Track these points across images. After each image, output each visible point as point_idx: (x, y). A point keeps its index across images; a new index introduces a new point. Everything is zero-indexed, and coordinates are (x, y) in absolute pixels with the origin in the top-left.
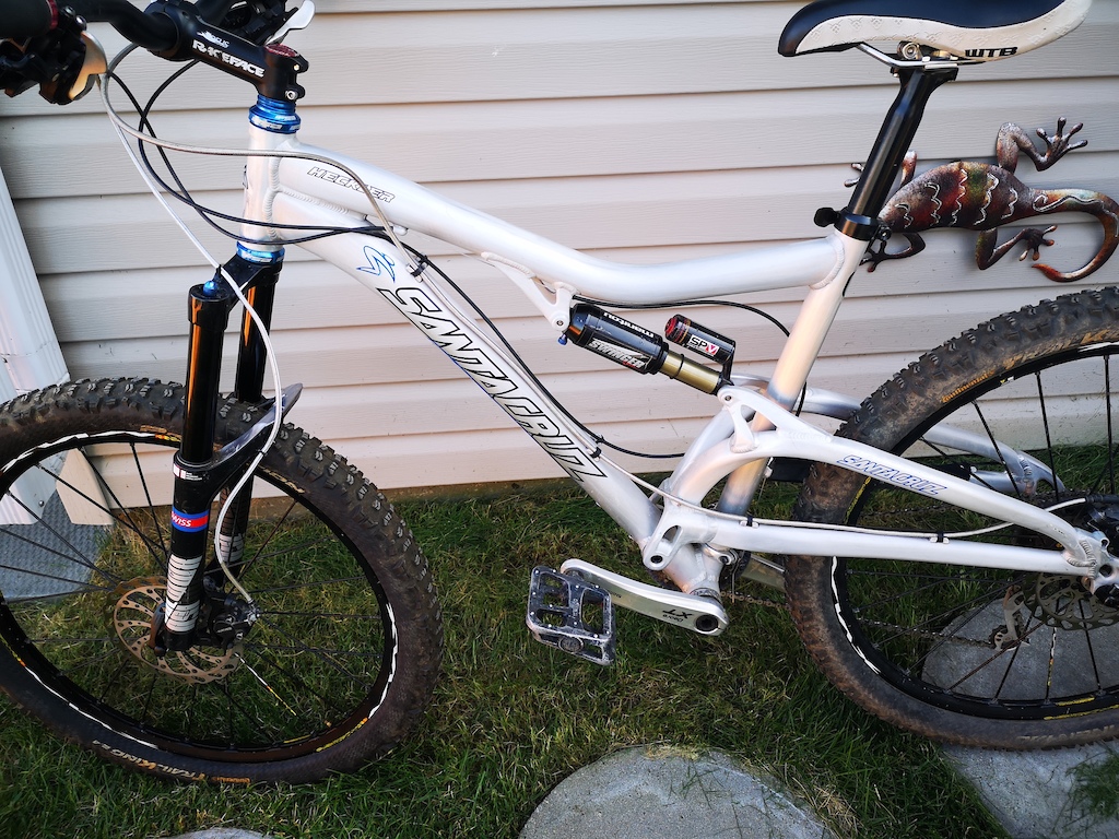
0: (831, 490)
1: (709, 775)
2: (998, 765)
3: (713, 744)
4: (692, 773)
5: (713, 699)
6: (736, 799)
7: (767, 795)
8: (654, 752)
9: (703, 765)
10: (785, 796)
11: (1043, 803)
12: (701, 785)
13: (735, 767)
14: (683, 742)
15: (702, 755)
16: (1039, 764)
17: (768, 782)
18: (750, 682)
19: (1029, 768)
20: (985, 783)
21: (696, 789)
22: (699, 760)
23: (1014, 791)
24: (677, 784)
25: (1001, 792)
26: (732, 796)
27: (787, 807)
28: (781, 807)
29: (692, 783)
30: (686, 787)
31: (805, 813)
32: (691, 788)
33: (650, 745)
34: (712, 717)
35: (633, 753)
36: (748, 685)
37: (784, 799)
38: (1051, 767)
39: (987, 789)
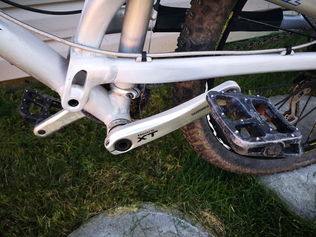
0: (205, 25)
1: (145, 219)
2: (283, 179)
3: (144, 201)
4: (135, 220)
5: (142, 176)
6: (160, 230)
7: (177, 222)
8: (113, 213)
9: (140, 214)
10: (186, 221)
11: (308, 193)
12: (141, 226)
13: (158, 211)
14: (128, 203)
15: (139, 208)
16: (301, 174)
17: (176, 215)
18: (160, 162)
19: (297, 177)
20: (280, 189)
21: (138, 229)
22: (138, 211)
23: (294, 191)
24: (127, 229)
25: (288, 192)
26: (158, 228)
27: (188, 227)
28: (185, 227)
29: (135, 226)
30: (132, 229)
31: (198, 228)
32: (136, 229)
33: (110, 210)
34: (142, 185)
35: (101, 216)
36: (159, 164)
37: (186, 223)
38: (306, 174)
39: (282, 193)
